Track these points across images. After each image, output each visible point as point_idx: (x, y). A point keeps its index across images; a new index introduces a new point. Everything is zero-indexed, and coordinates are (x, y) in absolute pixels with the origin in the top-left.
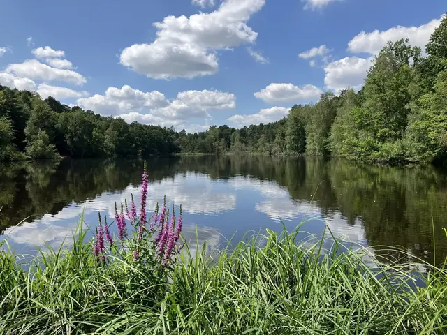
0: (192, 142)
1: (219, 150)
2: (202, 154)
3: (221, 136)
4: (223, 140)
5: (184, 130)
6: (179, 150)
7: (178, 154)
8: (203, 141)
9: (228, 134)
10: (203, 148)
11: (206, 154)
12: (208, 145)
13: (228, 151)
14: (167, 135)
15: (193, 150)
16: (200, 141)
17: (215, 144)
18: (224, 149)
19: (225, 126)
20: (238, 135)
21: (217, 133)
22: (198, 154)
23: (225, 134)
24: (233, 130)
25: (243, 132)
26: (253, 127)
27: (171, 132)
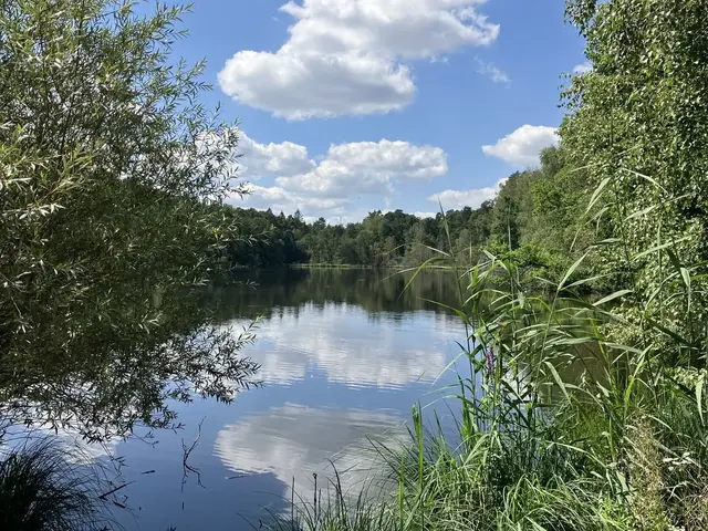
0: (329, 241)
1: (381, 258)
2: (348, 267)
3: (388, 231)
4: (390, 240)
5: (322, 219)
6: (305, 258)
7: (303, 266)
8: (351, 241)
9: (402, 229)
10: (351, 255)
11: (353, 267)
12: (361, 250)
13: (399, 261)
14: (285, 227)
15: (330, 259)
16: (346, 240)
17: (375, 247)
18: (391, 257)
19: (399, 212)
20: (419, 231)
21: (380, 226)
22: (340, 267)
23: (396, 227)
24: (413, 220)
25: (432, 226)
26: (452, 215)
27: (295, 222)
